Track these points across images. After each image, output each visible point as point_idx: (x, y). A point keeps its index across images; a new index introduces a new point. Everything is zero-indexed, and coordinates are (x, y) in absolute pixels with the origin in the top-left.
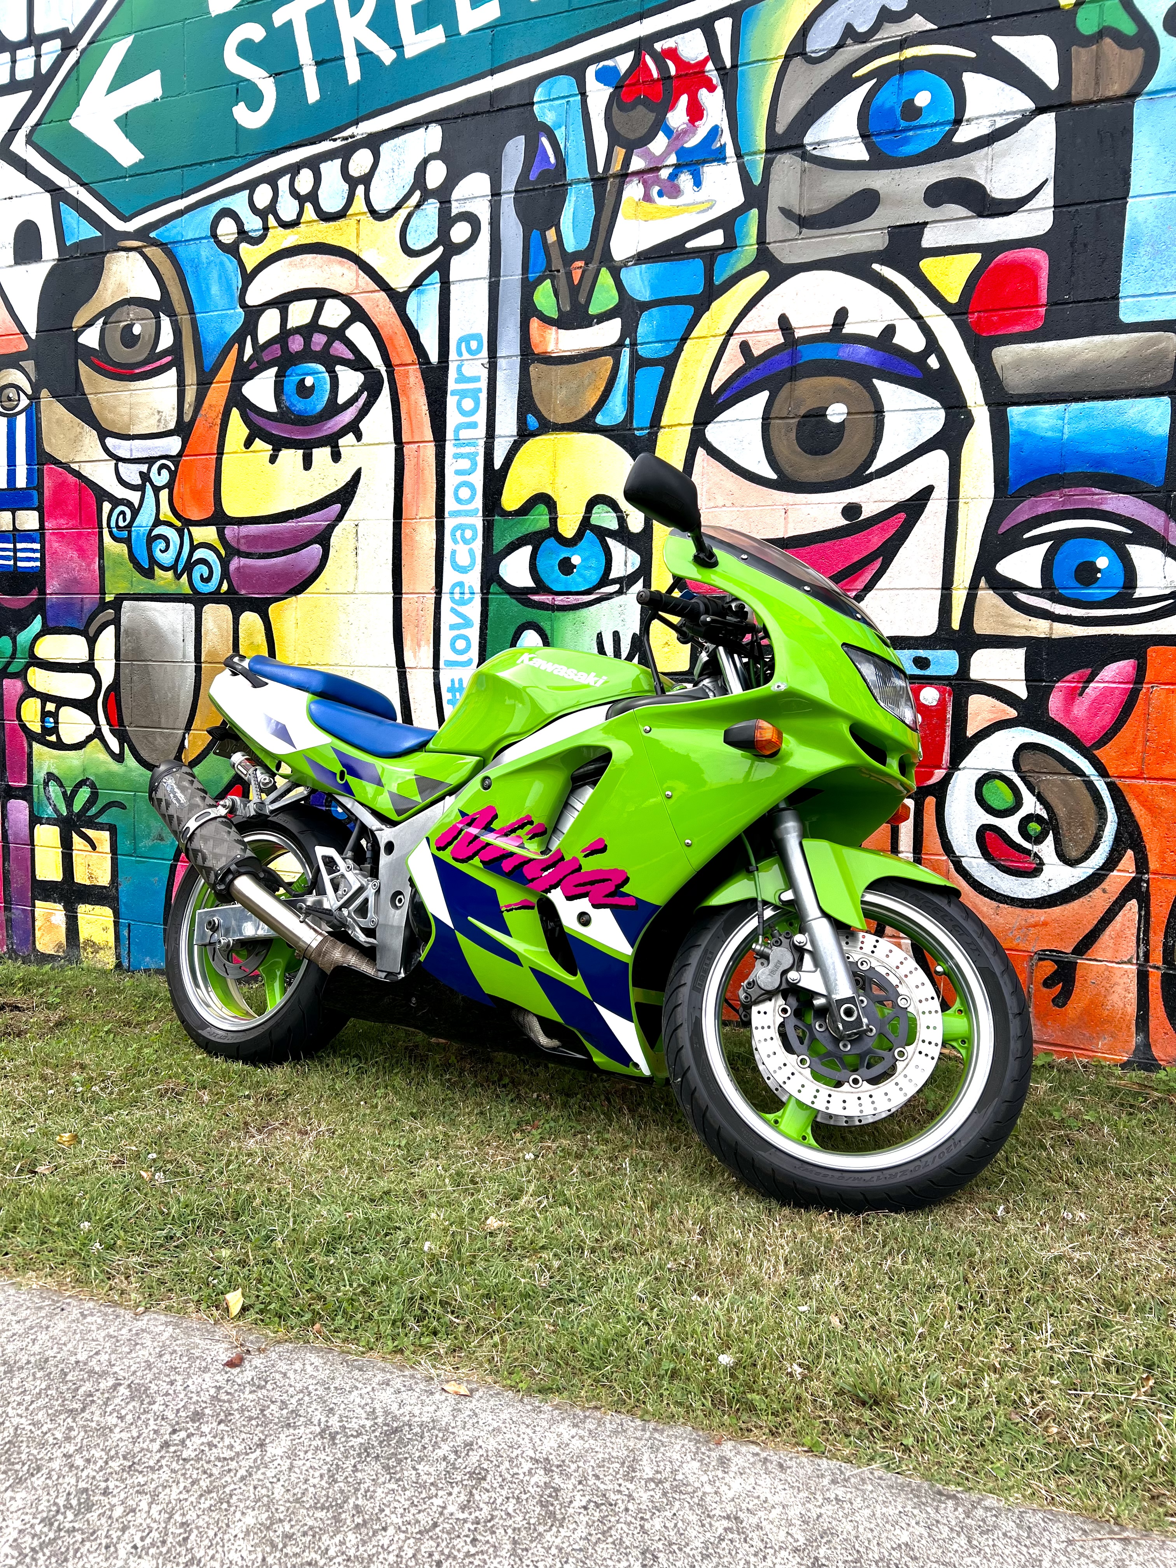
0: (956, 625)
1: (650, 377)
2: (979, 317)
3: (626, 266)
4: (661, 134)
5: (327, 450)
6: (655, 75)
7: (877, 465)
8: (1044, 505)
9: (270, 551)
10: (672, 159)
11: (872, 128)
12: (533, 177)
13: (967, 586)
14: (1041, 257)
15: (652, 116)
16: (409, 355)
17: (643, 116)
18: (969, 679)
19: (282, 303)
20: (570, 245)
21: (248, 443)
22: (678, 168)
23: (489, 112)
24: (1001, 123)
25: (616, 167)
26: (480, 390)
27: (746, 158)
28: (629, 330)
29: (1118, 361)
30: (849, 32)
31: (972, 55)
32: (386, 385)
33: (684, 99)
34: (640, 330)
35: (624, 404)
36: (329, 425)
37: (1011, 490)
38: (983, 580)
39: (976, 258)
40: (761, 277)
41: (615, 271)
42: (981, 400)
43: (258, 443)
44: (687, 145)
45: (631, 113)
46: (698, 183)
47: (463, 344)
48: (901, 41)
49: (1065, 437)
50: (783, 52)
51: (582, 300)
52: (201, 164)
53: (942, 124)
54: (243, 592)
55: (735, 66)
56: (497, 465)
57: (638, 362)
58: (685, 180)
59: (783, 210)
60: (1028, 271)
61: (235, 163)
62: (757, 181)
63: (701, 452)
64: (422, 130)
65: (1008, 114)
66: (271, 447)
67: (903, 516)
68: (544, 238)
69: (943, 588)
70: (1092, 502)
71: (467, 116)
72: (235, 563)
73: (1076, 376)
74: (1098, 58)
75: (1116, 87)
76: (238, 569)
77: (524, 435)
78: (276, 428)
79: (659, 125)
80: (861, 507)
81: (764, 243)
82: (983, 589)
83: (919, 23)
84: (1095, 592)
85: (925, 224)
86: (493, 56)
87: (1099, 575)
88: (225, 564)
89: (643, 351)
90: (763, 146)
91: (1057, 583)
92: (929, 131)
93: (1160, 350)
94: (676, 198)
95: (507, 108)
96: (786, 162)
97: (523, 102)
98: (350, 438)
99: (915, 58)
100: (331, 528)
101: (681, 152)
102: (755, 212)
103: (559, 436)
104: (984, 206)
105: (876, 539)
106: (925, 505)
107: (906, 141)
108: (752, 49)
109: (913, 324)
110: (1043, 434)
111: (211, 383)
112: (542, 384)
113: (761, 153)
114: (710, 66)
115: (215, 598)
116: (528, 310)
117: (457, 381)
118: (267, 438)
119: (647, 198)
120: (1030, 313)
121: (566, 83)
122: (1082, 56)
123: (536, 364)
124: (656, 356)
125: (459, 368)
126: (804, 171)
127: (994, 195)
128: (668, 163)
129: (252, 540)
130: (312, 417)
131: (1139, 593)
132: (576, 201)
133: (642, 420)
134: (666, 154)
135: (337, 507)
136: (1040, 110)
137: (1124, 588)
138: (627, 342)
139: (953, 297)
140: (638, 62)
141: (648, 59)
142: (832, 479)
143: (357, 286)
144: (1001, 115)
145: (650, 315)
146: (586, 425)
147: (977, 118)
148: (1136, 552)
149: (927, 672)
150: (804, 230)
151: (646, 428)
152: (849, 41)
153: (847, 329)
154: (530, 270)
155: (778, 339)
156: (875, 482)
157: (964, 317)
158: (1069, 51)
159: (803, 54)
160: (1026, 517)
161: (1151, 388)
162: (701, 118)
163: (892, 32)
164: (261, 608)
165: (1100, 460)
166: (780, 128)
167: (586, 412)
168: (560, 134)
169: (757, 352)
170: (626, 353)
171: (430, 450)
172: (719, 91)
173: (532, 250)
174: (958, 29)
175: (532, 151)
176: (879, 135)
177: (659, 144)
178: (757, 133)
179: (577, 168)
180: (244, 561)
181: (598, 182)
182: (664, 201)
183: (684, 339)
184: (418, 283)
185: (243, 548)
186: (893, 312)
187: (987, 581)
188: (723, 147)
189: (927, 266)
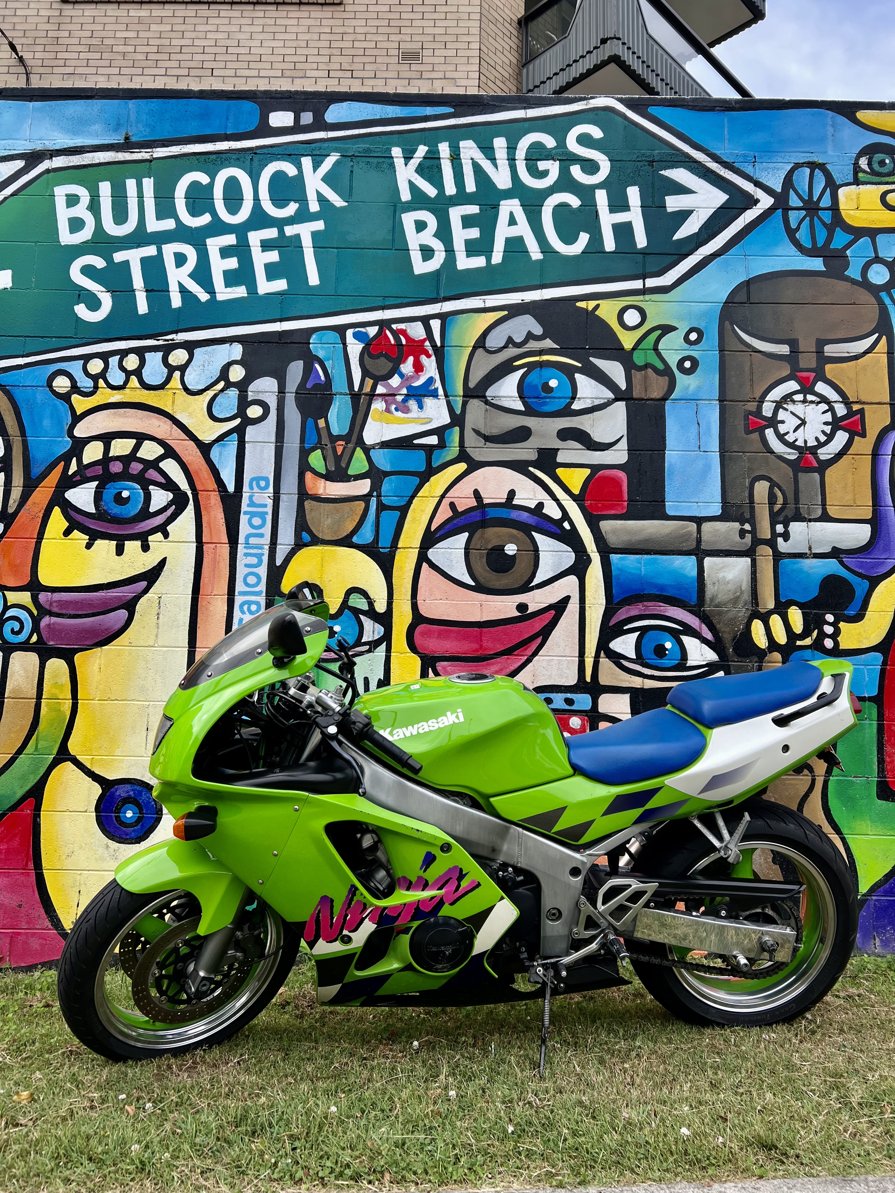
0: (588, 679)
1: (389, 518)
2: (591, 503)
3: (374, 448)
4: (396, 375)
5: (138, 543)
6: (393, 342)
7: (536, 581)
8: (634, 611)
9: (80, 613)
10: (404, 391)
11: (526, 393)
12: (309, 385)
13: (594, 656)
14: (622, 476)
15: (391, 365)
16: (212, 485)
17: (384, 365)
18: (598, 712)
19: (107, 438)
20: (335, 431)
21: (67, 533)
22: (408, 397)
23: (278, 343)
24: (597, 402)
25: (367, 389)
26: (267, 513)
27: (451, 398)
28: (376, 487)
29: (667, 535)
30: (510, 341)
31: (580, 365)
32: (191, 502)
33: (411, 359)
34: (384, 488)
35: (372, 531)
36: (140, 526)
37: (616, 601)
38: (602, 652)
39: (588, 471)
40: (462, 467)
41: (367, 450)
42: (595, 549)
43: (76, 534)
44: (414, 385)
45: (377, 361)
46: (421, 407)
47: (254, 482)
48: (540, 351)
49: (643, 573)
50: (472, 344)
51: (343, 465)
52: (42, 337)
53: (564, 398)
54: (51, 643)
55: (443, 346)
56: (278, 562)
57: (382, 507)
58: (412, 404)
59: (474, 430)
60: (615, 482)
61: (74, 342)
62: (458, 412)
63: (425, 565)
64: (227, 345)
65: (600, 398)
66: (88, 537)
67: (553, 612)
68: (316, 424)
69: (579, 657)
70: (660, 611)
71: (262, 342)
72: (46, 621)
73: (646, 540)
74: (646, 378)
75: (656, 394)
76: (49, 625)
77: (299, 545)
78: (92, 524)
79: (395, 370)
80: (527, 606)
81: (464, 447)
82: (603, 658)
83: (548, 343)
84: (665, 662)
85: (558, 449)
86: (282, 311)
87: (667, 652)
88: (36, 621)
89: (384, 500)
90: (461, 393)
91: (644, 656)
92: (558, 400)
93: (689, 532)
94: (407, 413)
95: (291, 343)
96: (475, 404)
97: (302, 341)
98: (159, 536)
99: (548, 361)
100: (137, 598)
101: (409, 388)
102: (457, 429)
103: (325, 548)
104: (591, 445)
105: (538, 624)
106: (566, 607)
107: (545, 404)
108: (453, 338)
109: (554, 503)
110: (630, 571)
111: (37, 487)
112: (313, 514)
113: (460, 396)
114: (427, 343)
115: (25, 647)
116: (304, 467)
117: (248, 506)
118: (84, 530)
119: (388, 410)
120: (619, 505)
121: (334, 336)
122: (637, 376)
123: (309, 501)
124: (394, 505)
125: (251, 498)
126: (486, 410)
127: (595, 439)
128: (402, 392)
129: (62, 604)
130: (126, 519)
131: (690, 663)
132: (340, 405)
133: (385, 542)
134: (400, 387)
135: (144, 584)
136: (617, 399)
137: (681, 660)
138: (375, 494)
139: (576, 491)
140: (381, 332)
141: (388, 332)
142: (509, 587)
143: (171, 435)
144: (596, 398)
145: (390, 479)
146: (346, 542)
147: (584, 398)
148: (686, 639)
149: (573, 708)
150: (487, 443)
151: (388, 548)
152: (510, 345)
153: (515, 502)
154: (306, 442)
155: (473, 503)
156: (536, 591)
157: (583, 502)
158: (630, 372)
159: (484, 347)
160: (624, 617)
161: (686, 551)
162: (422, 371)
163: (533, 345)
164: (68, 656)
165: (662, 588)
166: (472, 385)
167: (346, 534)
168: (329, 364)
169: (460, 509)
170: (374, 501)
171: (225, 549)
172: (433, 358)
173: (307, 430)
174: (571, 350)
175: (308, 370)
176: (529, 398)
177: (395, 381)
178: (458, 385)
179: (339, 385)
180: (54, 619)
181: (355, 397)
182: (399, 414)
183: (413, 497)
184: (221, 438)
185: (55, 610)
186: (542, 496)
187: (605, 653)
188: (436, 389)
189: (560, 471)
